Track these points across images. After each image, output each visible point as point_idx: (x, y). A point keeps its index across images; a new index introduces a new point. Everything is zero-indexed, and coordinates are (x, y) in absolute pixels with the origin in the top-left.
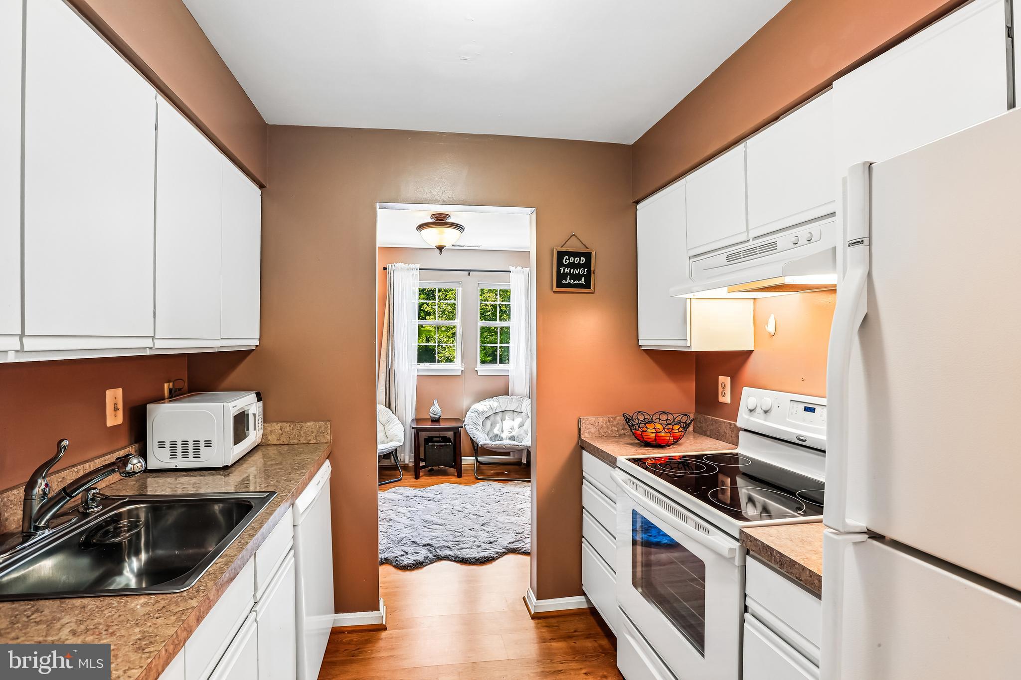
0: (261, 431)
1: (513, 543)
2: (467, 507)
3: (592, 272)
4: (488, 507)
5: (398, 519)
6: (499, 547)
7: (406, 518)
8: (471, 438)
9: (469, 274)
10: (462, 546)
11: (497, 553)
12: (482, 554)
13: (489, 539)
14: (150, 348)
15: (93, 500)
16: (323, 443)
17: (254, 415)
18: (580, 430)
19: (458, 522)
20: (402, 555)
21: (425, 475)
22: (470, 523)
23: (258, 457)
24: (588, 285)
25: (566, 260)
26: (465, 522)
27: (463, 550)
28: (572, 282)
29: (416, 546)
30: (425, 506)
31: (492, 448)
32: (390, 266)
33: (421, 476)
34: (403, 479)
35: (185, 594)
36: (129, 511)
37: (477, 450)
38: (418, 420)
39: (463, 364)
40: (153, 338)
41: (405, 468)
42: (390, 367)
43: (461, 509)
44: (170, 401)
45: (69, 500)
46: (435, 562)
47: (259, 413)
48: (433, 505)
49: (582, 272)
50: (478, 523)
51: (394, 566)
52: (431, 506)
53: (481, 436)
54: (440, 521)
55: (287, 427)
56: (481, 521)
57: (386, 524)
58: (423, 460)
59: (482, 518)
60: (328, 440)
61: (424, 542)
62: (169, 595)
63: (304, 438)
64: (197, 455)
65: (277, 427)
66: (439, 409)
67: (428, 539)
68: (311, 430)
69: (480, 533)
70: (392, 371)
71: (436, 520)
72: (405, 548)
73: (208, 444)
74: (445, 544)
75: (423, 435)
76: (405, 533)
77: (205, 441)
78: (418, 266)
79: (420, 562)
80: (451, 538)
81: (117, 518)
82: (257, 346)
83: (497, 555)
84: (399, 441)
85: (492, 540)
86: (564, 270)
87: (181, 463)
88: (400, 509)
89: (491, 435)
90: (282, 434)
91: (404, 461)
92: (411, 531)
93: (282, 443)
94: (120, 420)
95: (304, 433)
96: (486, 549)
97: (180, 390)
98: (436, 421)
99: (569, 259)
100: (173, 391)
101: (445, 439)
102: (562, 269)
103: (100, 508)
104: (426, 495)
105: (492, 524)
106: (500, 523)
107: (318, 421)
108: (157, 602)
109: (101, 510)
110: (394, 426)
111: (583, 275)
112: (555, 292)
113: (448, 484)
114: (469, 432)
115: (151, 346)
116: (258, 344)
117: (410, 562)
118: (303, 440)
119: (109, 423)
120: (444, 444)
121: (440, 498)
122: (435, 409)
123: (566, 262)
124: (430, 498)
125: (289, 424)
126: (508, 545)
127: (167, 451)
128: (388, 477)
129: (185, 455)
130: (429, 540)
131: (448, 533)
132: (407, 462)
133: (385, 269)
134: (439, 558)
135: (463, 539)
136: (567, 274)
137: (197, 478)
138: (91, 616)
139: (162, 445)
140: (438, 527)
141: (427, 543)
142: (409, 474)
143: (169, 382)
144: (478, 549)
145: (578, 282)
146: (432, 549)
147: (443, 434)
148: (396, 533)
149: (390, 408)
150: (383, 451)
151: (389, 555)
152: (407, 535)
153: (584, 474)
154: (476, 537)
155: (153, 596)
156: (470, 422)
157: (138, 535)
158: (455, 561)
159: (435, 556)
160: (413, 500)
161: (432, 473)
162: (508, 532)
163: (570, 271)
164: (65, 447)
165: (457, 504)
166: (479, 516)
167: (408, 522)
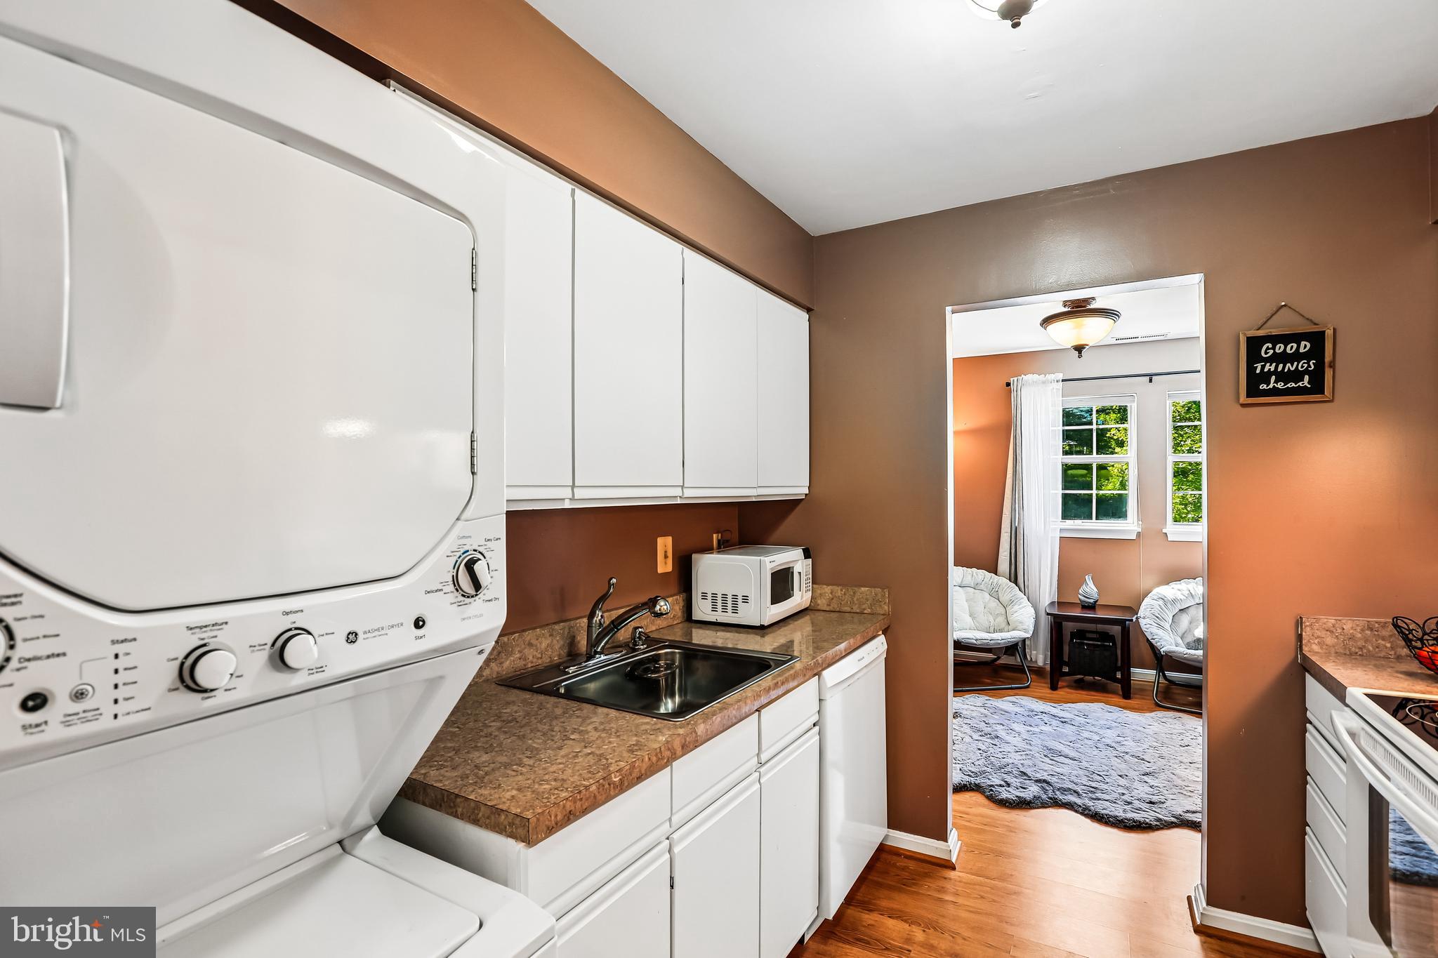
0: (810, 594)
1: (1194, 812)
2: (1125, 743)
3: (1327, 364)
4: (1164, 751)
5: (1008, 738)
6: (1164, 812)
7: (1020, 739)
8: (1148, 639)
9: (1151, 381)
10: (1099, 795)
11: (1159, 820)
12: (1130, 815)
13: (1151, 797)
14: (680, 497)
15: (639, 638)
16: (879, 614)
17: (800, 573)
18: (1300, 638)
19: (1099, 760)
20: (1001, 786)
21: (1069, 687)
22: (1123, 766)
23: (805, 621)
24: (1317, 387)
25: (1266, 350)
26: (1113, 763)
27: (1100, 802)
28: (1280, 385)
29: (1025, 779)
30: (1056, 728)
31: (1185, 658)
32: (1015, 380)
33: (1061, 688)
34: (1031, 686)
35: (678, 723)
36: (666, 653)
37: (1162, 661)
38: (1060, 604)
39: (1140, 523)
40: (682, 487)
41: (1038, 672)
42: (1017, 525)
43: (1113, 744)
44: (719, 552)
45: (616, 632)
46: (1049, 807)
47: (806, 572)
48: (1068, 730)
49: (1302, 367)
50: (1137, 769)
51: (987, 797)
52: (1064, 730)
53: (1167, 637)
54: (1072, 754)
55: (839, 591)
56: (1144, 767)
57: (989, 740)
58: (1067, 664)
59: (1148, 765)
60: (885, 611)
61: (1039, 776)
62: (666, 721)
63: (857, 606)
64: (735, 611)
65: (827, 589)
66: (1096, 590)
67: (1045, 774)
68: (865, 597)
69: (1137, 784)
70: (1019, 528)
71: (1066, 751)
72: (1009, 779)
73: (745, 599)
74: (1071, 786)
75: (1069, 627)
76: (1015, 758)
77: (743, 596)
78: (1061, 376)
79: (1026, 801)
80: (1084, 780)
81: (656, 659)
82: (806, 495)
83: (1158, 823)
84: (1026, 631)
85: (1155, 799)
86: (1263, 367)
87: (720, 617)
88: (1015, 726)
89: (1190, 639)
90: (832, 599)
91: (1036, 662)
92: (1024, 757)
93: (832, 609)
94: (669, 568)
95: (857, 600)
96: (1140, 809)
97: (727, 541)
98: (1092, 607)
99: (1274, 348)
100: (722, 541)
101: (1106, 636)
102: (1259, 366)
103: (645, 646)
104: (1061, 714)
105: (1162, 776)
106: (1179, 777)
107: (875, 587)
108: (656, 724)
109: (646, 648)
110: (1020, 609)
111: (1306, 372)
112: (1243, 405)
113: (1101, 705)
114: (1144, 629)
115: (681, 495)
116: (807, 492)
117: (1010, 796)
118: (856, 609)
119: (660, 570)
120: (1099, 643)
121: (1082, 722)
122: (1087, 590)
123: (1266, 353)
124: (1066, 720)
125: (840, 588)
126: (1182, 814)
127: (709, 603)
128: (1010, 681)
129: (725, 610)
130: (1048, 775)
131: (1081, 772)
132: (1040, 663)
133: (1008, 384)
134: (1057, 804)
135: (1104, 786)
136: (1270, 373)
137: (732, 634)
138: (610, 722)
139: (704, 596)
140: (1067, 761)
141: (1043, 778)
142: (1043, 681)
143: (717, 533)
144: (1126, 807)
145: (1293, 385)
146: (1048, 788)
147: (1100, 627)
148: (1000, 755)
149: (1016, 582)
150: (999, 641)
151: (983, 781)
152: (1016, 762)
153: (1309, 715)
154: (1127, 789)
155: (654, 719)
156: (1148, 614)
157: (673, 674)
158: (1082, 814)
159: (1050, 798)
160: (1038, 717)
161: (1080, 685)
162: (1189, 794)
163: (1276, 367)
164: (613, 584)
165: (1110, 736)
166: (1143, 759)
167: (1022, 745)
